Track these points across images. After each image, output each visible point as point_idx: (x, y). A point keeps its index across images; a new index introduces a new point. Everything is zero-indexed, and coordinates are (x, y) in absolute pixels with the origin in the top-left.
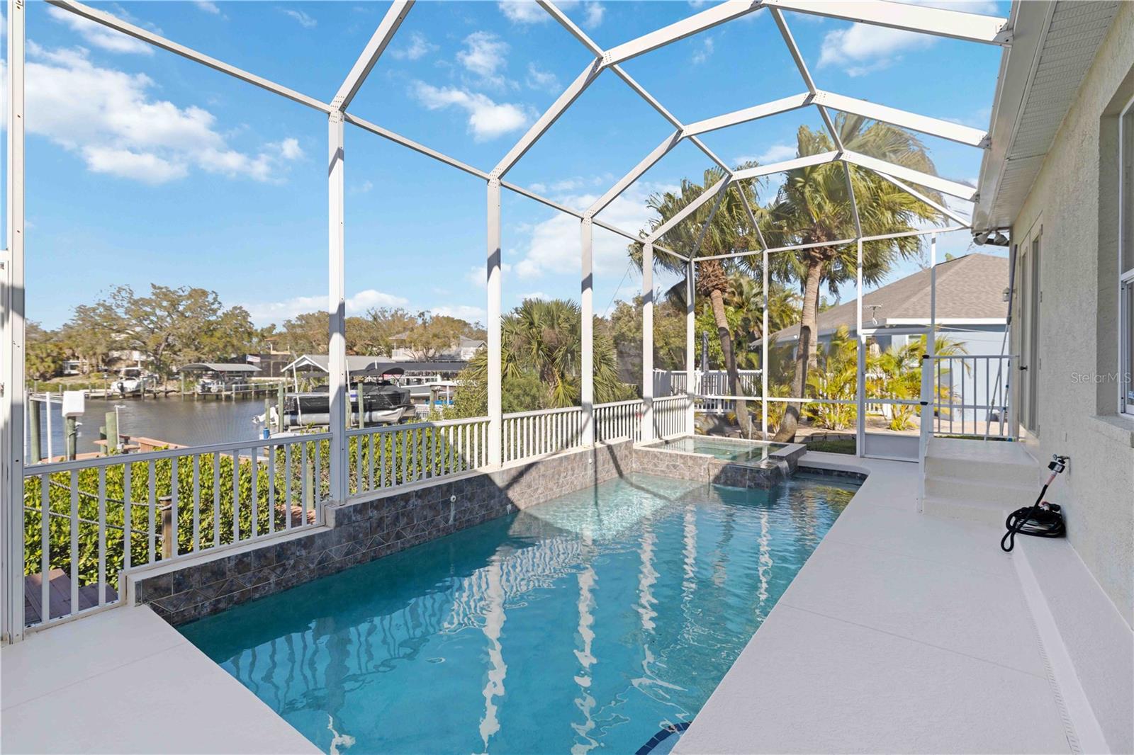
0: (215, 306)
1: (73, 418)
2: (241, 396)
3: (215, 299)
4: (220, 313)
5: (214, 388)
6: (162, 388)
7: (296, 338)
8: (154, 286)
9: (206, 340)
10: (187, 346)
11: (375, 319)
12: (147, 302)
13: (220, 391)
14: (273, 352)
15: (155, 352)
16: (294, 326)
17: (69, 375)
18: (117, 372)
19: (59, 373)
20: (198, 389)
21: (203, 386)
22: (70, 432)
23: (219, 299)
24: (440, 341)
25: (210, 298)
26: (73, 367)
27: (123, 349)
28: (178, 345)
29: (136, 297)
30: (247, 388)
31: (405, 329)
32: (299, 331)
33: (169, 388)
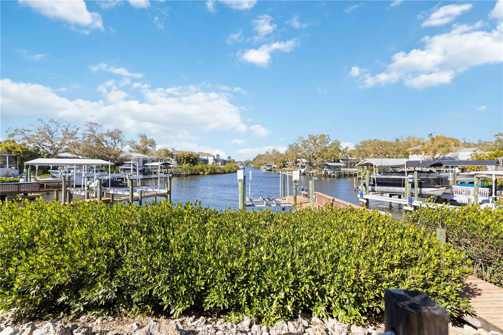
0: (329, 140)
1: (296, 182)
2: (338, 176)
3: (328, 138)
4: (330, 143)
5: (329, 172)
6: (311, 172)
7: (360, 151)
8: (309, 135)
9: (325, 154)
10: (319, 156)
11: (397, 141)
12: (307, 141)
13: (331, 174)
14: (350, 158)
15: (309, 160)
16: (359, 147)
17: (286, 167)
18: (298, 166)
19: (284, 166)
20: (323, 173)
21: (325, 172)
22: (294, 187)
23: (330, 138)
24: (444, 149)
25: (327, 137)
26: (287, 165)
27: (300, 158)
28: (316, 156)
29: (304, 140)
30: (340, 173)
31: (419, 144)
32: (361, 148)
33: (314, 172)
